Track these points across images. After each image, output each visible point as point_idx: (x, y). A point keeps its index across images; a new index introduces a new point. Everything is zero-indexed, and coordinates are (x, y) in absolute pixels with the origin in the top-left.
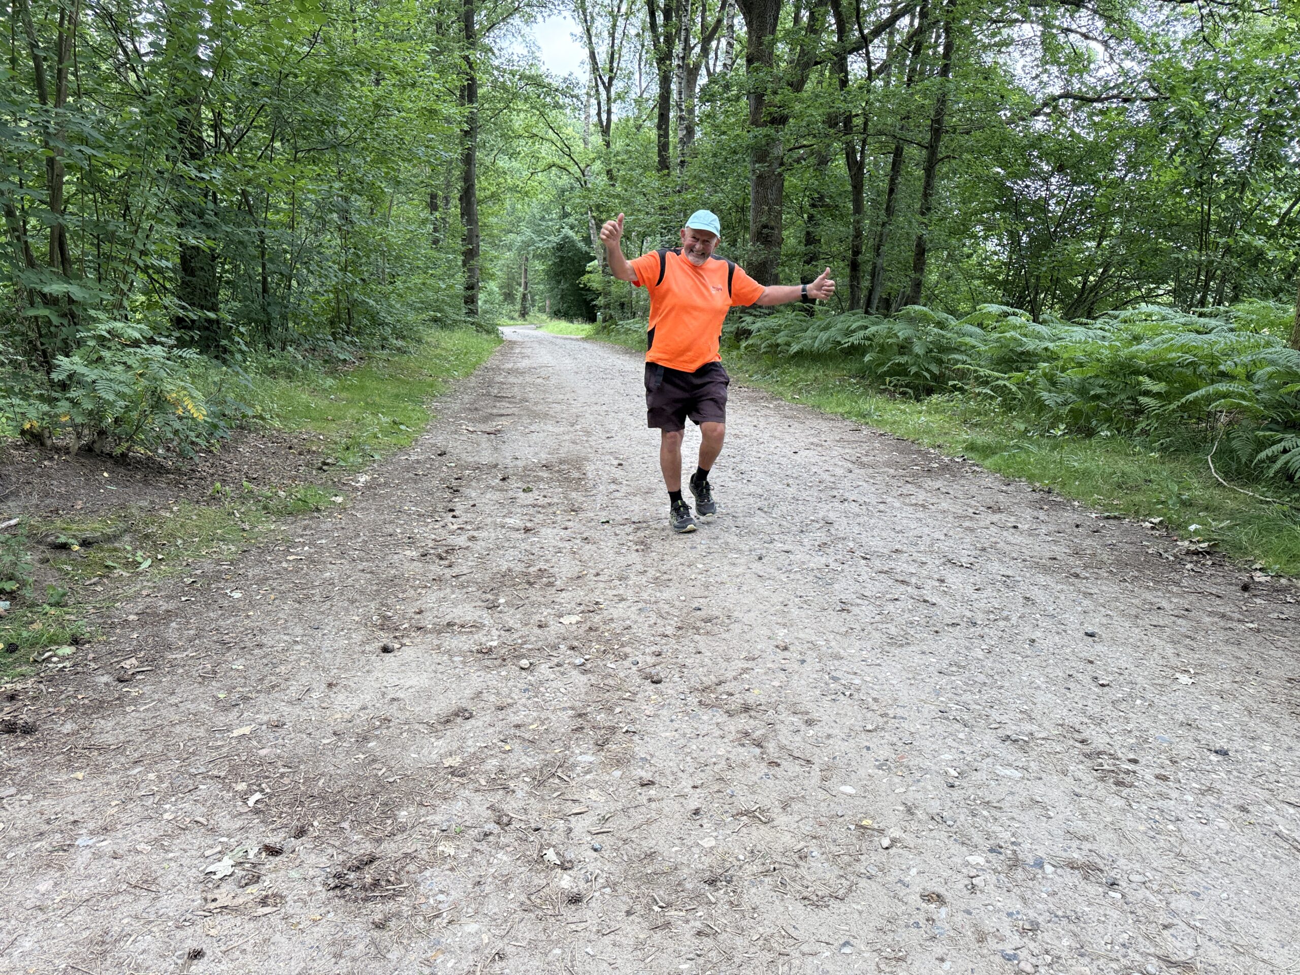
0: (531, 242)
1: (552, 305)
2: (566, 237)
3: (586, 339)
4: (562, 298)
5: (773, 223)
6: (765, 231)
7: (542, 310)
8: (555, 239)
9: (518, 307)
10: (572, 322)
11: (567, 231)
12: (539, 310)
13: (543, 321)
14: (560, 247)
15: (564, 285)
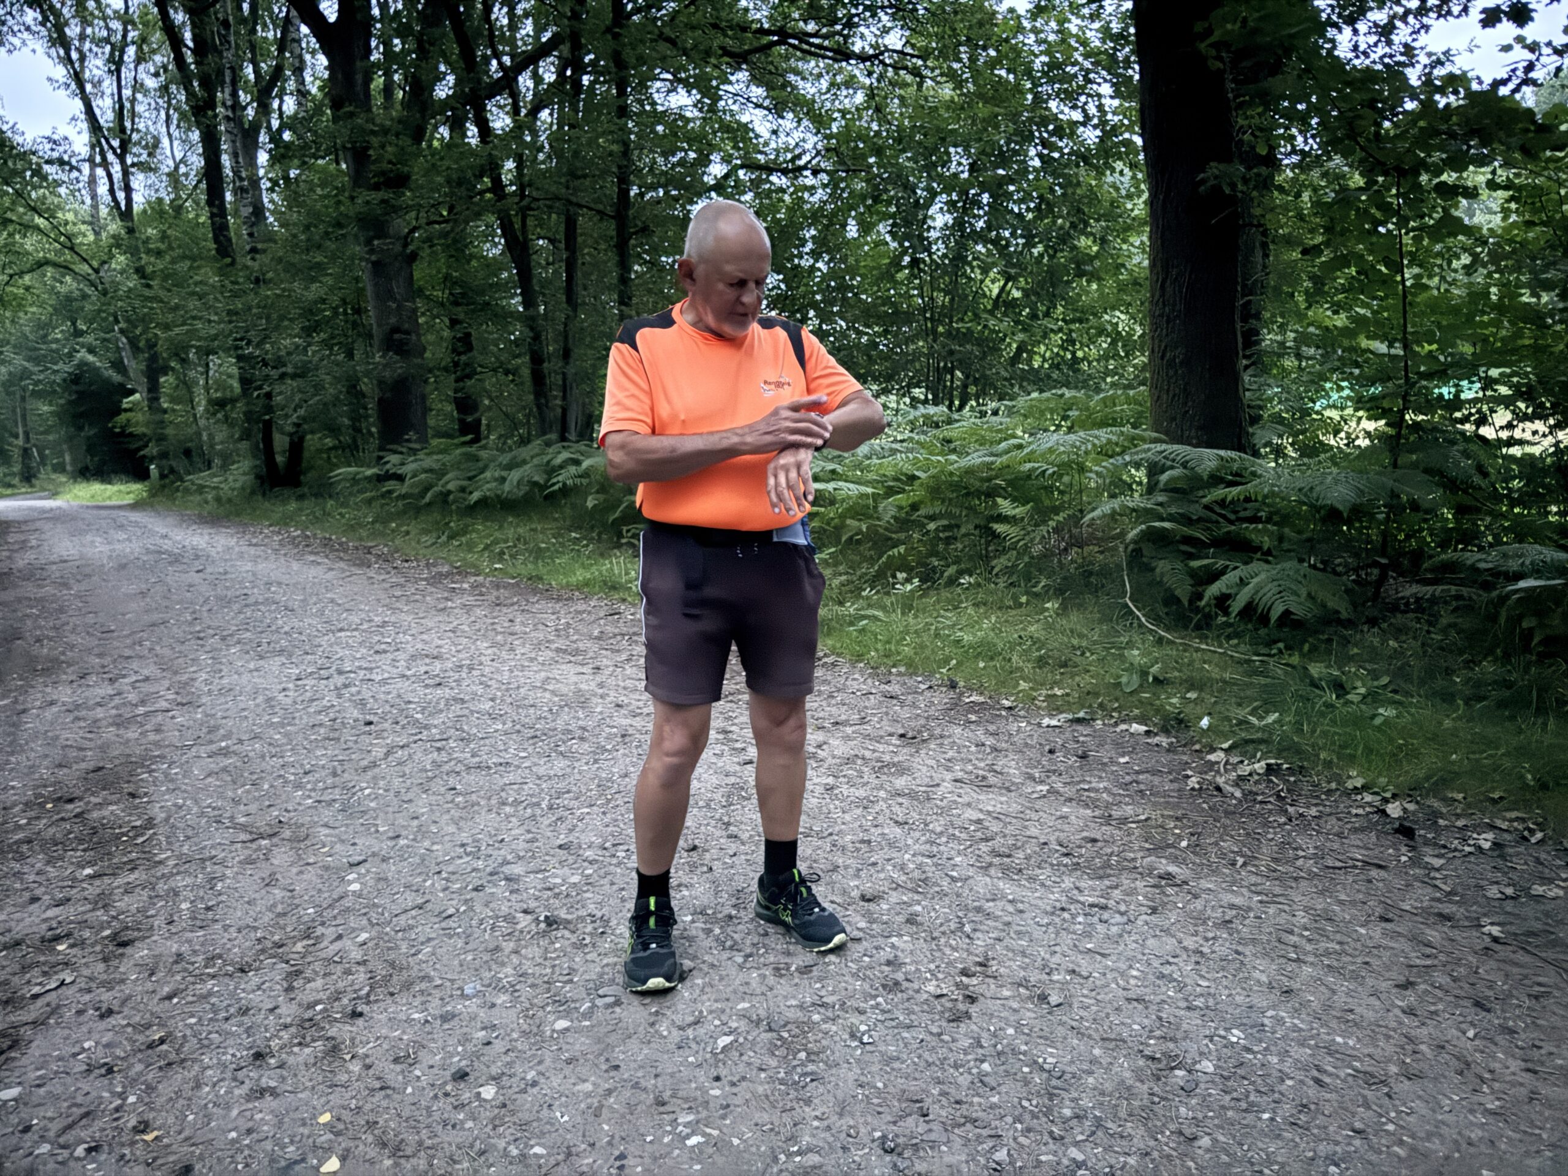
0: (25, 374)
1: (74, 461)
2: (83, 363)
3: (135, 506)
4: (88, 450)
5: (406, 326)
6: (397, 336)
7: (60, 468)
8: (65, 368)
9: (17, 468)
10: (110, 483)
11: (83, 355)
12: (55, 470)
13: (63, 484)
14: (75, 379)
15: (90, 431)
